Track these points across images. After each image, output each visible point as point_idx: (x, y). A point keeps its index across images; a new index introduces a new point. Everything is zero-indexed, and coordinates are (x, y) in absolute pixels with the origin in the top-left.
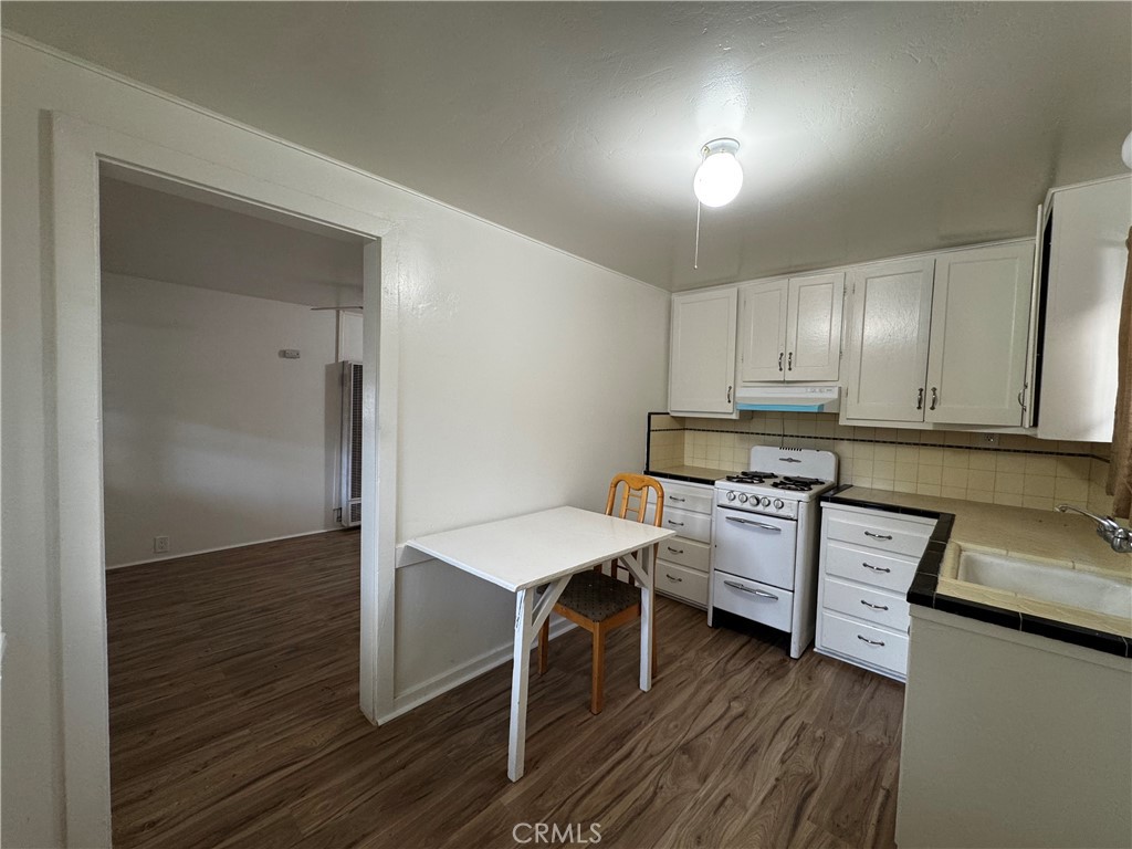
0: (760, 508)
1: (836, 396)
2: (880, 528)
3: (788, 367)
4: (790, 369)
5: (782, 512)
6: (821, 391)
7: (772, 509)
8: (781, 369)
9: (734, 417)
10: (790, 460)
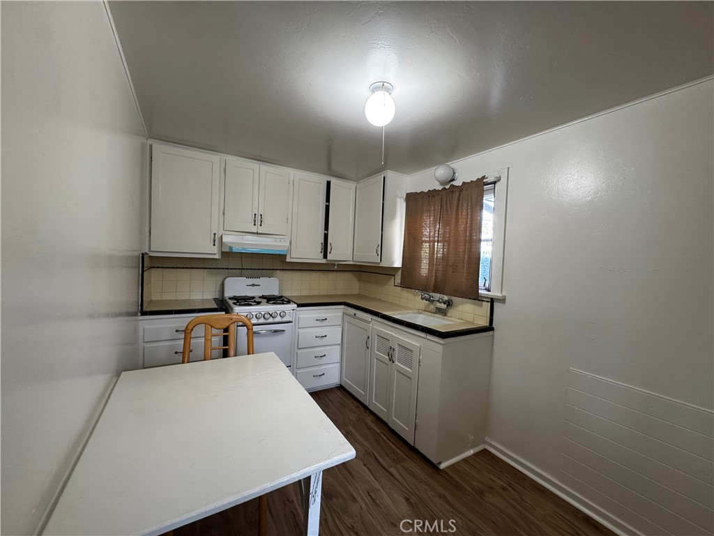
0: (271, 320)
1: (288, 244)
2: (320, 315)
3: (259, 224)
4: (261, 225)
5: (285, 319)
6: (280, 241)
7: (278, 319)
8: (255, 225)
9: (217, 257)
10: (253, 285)
